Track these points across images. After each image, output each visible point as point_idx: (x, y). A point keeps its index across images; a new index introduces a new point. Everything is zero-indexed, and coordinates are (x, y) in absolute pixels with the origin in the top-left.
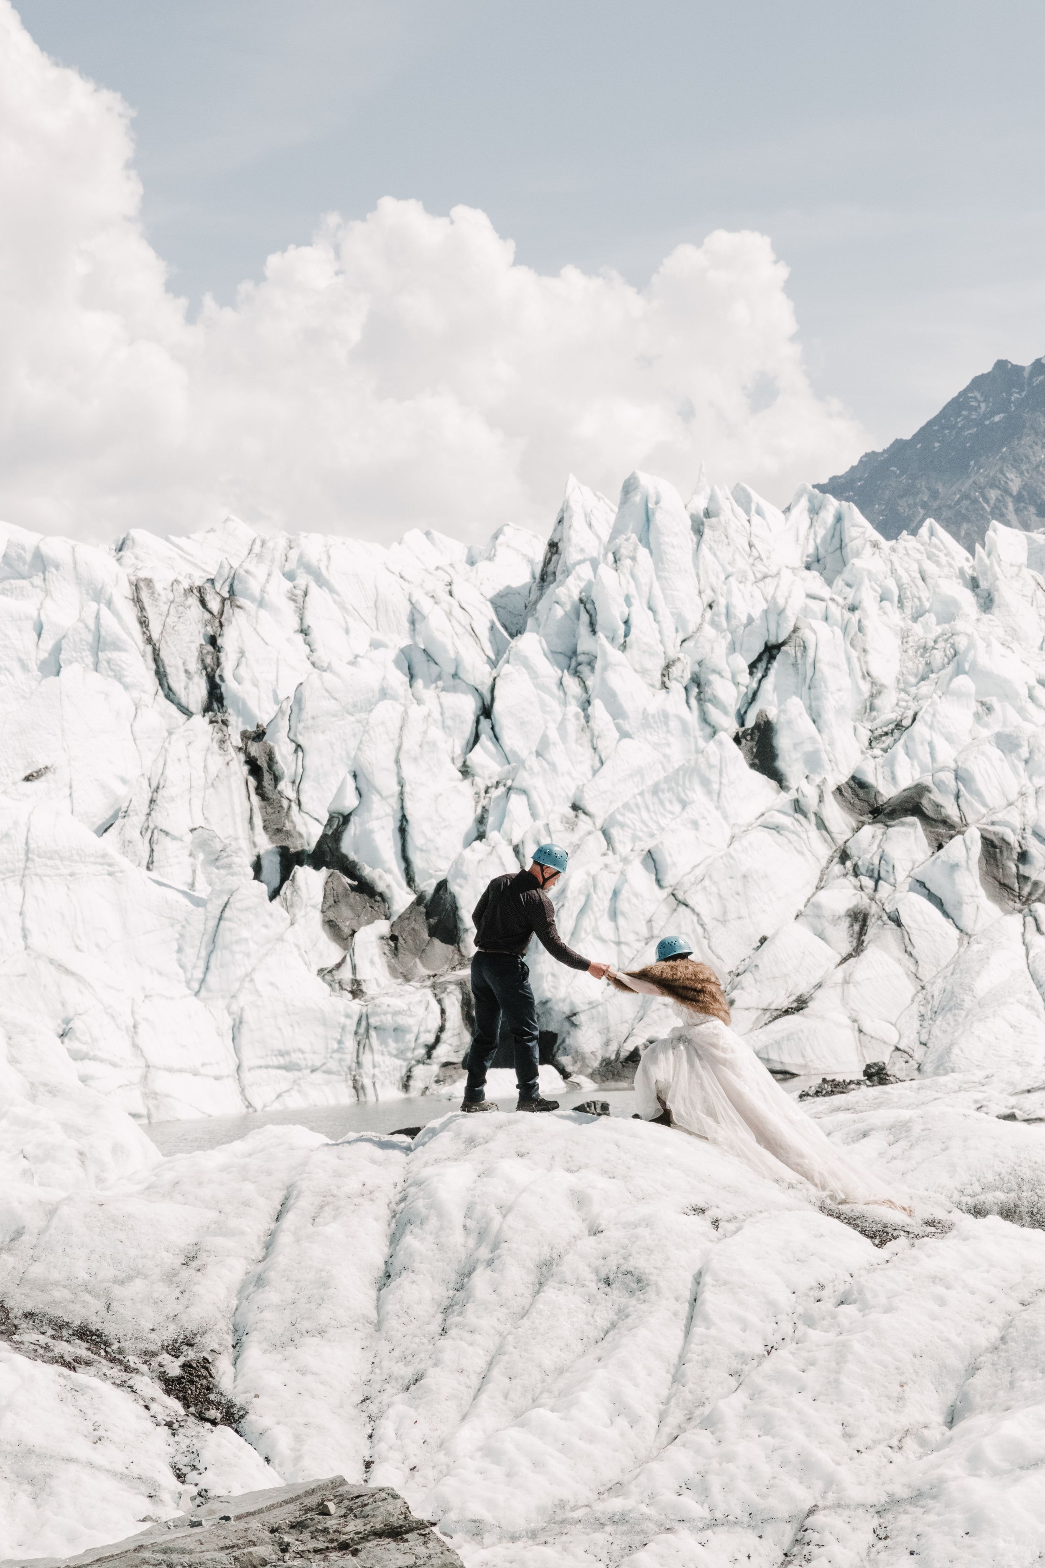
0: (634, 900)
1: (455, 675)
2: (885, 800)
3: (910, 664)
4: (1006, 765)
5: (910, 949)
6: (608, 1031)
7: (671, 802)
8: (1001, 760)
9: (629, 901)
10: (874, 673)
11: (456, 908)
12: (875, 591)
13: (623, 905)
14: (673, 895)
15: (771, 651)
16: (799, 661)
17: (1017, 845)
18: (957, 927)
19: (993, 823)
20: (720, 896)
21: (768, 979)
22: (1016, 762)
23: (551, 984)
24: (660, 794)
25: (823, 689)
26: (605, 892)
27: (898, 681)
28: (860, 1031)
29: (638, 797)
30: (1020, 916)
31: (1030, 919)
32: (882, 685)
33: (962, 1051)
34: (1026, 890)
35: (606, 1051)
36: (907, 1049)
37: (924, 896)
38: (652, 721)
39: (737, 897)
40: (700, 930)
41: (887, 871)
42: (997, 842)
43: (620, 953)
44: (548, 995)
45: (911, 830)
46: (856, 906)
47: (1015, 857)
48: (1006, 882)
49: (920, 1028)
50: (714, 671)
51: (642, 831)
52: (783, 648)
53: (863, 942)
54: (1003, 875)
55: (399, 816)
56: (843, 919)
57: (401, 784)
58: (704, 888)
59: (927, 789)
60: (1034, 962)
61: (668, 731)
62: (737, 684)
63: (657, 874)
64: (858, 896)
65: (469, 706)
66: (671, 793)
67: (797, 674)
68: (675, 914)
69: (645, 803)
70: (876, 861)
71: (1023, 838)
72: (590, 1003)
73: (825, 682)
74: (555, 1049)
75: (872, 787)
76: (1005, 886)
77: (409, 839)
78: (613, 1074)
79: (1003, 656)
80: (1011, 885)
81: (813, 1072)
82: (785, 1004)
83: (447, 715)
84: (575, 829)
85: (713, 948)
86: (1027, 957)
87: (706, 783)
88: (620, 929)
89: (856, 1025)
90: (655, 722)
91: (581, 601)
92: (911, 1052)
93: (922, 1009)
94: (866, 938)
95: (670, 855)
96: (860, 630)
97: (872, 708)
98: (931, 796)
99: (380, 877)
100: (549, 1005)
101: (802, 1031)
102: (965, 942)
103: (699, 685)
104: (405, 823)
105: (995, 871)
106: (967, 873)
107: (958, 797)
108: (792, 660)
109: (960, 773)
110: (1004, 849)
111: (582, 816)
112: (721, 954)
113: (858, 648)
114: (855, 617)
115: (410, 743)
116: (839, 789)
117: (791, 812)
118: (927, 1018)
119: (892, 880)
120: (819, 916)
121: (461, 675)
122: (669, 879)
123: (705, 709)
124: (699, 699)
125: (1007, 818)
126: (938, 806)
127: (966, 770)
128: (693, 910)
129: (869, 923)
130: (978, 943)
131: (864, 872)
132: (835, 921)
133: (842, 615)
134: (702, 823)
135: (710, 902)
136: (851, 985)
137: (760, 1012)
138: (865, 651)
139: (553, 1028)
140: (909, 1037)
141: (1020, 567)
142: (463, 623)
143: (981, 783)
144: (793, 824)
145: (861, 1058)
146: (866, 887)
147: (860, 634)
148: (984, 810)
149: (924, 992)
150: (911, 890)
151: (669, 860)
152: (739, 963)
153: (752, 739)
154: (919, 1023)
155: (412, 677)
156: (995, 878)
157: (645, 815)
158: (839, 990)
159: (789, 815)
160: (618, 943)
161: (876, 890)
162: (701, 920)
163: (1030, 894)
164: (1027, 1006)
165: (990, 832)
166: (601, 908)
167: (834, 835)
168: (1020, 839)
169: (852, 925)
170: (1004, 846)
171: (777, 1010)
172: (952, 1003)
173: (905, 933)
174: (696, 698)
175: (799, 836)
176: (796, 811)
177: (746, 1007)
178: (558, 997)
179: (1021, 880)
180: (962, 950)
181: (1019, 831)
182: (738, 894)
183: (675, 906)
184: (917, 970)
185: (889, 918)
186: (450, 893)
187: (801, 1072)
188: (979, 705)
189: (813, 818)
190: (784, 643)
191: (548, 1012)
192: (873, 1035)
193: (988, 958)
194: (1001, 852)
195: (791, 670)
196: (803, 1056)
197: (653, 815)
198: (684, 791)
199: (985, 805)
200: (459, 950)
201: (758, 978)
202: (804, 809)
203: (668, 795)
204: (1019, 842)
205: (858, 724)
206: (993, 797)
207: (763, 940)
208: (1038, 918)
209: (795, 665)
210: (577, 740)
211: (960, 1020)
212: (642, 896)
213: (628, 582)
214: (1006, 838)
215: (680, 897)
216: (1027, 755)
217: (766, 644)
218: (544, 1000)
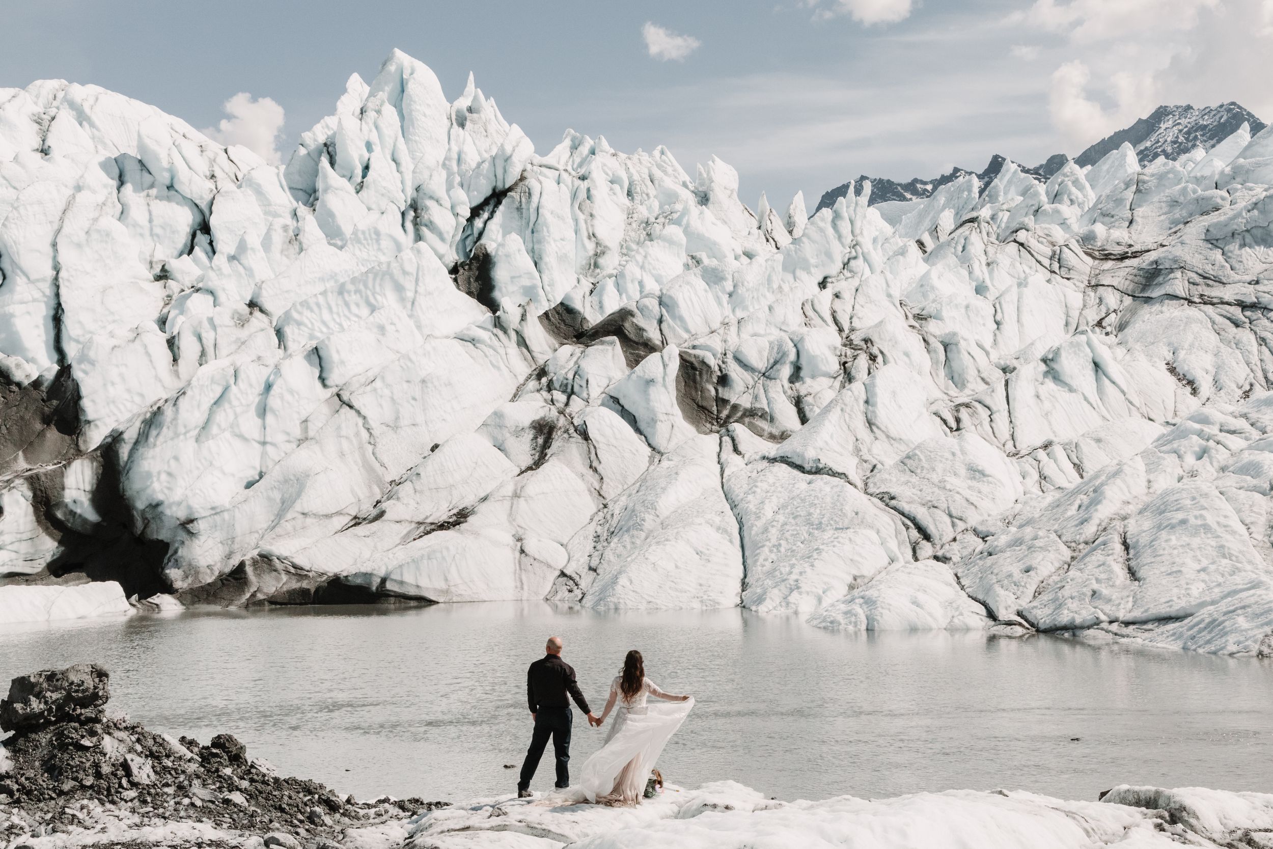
0: (288, 397)
1: (170, 187)
2: (591, 326)
3: (633, 234)
4: (710, 295)
5: (595, 464)
6: (233, 542)
7: (358, 305)
8: (706, 291)
9: (282, 398)
10: (597, 235)
11: (79, 397)
12: (607, 174)
13: (274, 401)
14: (338, 395)
15: (497, 197)
16: (524, 205)
17: (717, 368)
18: (649, 445)
19: (694, 347)
20: (392, 399)
21: (429, 489)
22: (720, 294)
23: (165, 484)
24: (346, 295)
25: (545, 233)
26: (251, 385)
27: (622, 246)
28: (522, 551)
29: (320, 297)
30: (717, 435)
31: (726, 439)
32: (606, 247)
33: (631, 582)
34: (725, 413)
35: (226, 565)
36: (574, 575)
37: (617, 412)
38: (362, 237)
39: (413, 402)
40: (365, 434)
41: (581, 386)
42: (696, 365)
43: (264, 455)
44: (160, 497)
45: (610, 348)
46: (543, 419)
47: (715, 380)
48: (705, 404)
49: (592, 550)
50: (431, 198)
51: (322, 332)
52: (509, 194)
53: (546, 455)
54: (701, 397)
55: (53, 303)
56: (527, 431)
57: (57, 269)
58: (375, 390)
59: (631, 314)
60: (729, 480)
61: (379, 249)
62: (457, 215)
63: (321, 371)
64: (547, 409)
65: (185, 219)
66: (358, 295)
67: (521, 218)
68: (336, 415)
69: (328, 304)
70: (570, 376)
71: (723, 362)
72: (213, 508)
73: (548, 228)
74: (166, 561)
75: (579, 313)
76: (703, 409)
77: (63, 328)
78: (208, 595)
79: (713, 224)
80: (709, 408)
81: (455, 599)
82: (442, 515)
83: (155, 222)
84: (246, 325)
85: (378, 456)
86: (722, 475)
87: (399, 288)
88: (268, 429)
89: (519, 544)
90: (365, 239)
91: (325, 145)
92: (577, 578)
93: (599, 529)
94: (549, 452)
95: (338, 352)
96: (588, 198)
97: (596, 265)
98: (635, 320)
99: (18, 366)
100: (160, 509)
101: (447, 549)
102: (656, 460)
103: (415, 211)
104: (60, 312)
105: (694, 393)
106: (663, 389)
107: (660, 321)
108: (517, 204)
109: (664, 299)
110: (704, 372)
111: (257, 313)
112: (385, 460)
113: (586, 212)
114: (584, 185)
115: (74, 227)
116: (546, 314)
117: (490, 327)
118: (602, 539)
119: (585, 395)
120: (500, 427)
121: (176, 186)
122: (335, 378)
123: (421, 233)
124: (416, 224)
125: (709, 343)
126: (640, 330)
127: (670, 297)
128: (358, 412)
129: (554, 435)
130: (669, 460)
131: (558, 387)
132: (518, 432)
133: (573, 182)
134: (389, 328)
135: (381, 406)
136: (522, 499)
137: (414, 525)
138: (591, 215)
139: (164, 535)
140: (579, 561)
141: (732, 191)
142: (227, 170)
143: (684, 309)
144: (490, 338)
145: (519, 584)
146: (557, 401)
147: (588, 201)
148: (686, 336)
149: (606, 510)
150: (603, 404)
151: (335, 357)
152: (404, 471)
153: (470, 269)
154: (593, 544)
155: (121, 182)
156: (694, 400)
157: (326, 316)
158: (507, 504)
159: (489, 330)
160: (264, 443)
161: (567, 404)
162: (368, 423)
163: (728, 417)
164: (718, 529)
165: (690, 355)
166: (244, 402)
167: (535, 354)
168: (721, 363)
169: (535, 438)
170: (705, 369)
171: (432, 524)
172: (631, 523)
173: (592, 447)
174: (412, 221)
175: (495, 350)
176: (495, 326)
177: (398, 519)
178: (171, 500)
179: (720, 403)
180: (652, 467)
181: (719, 356)
182: (414, 399)
183: (338, 408)
184: (601, 488)
185: (576, 431)
186: (73, 380)
187: (441, 600)
188: (689, 258)
189: (513, 335)
190: (510, 189)
191: (159, 517)
192: (536, 557)
193: (677, 473)
194: (701, 375)
195: (516, 214)
196: (446, 580)
197: (335, 316)
198: (373, 295)
199: (687, 330)
200: (77, 445)
201: (417, 488)
202: (504, 325)
203: (354, 298)
204: (719, 366)
205: (581, 277)
206: (695, 323)
207: (435, 448)
208: (736, 438)
209: (519, 209)
210: (282, 251)
211: (638, 542)
212: (298, 394)
213: (371, 131)
214: (706, 360)
215: (345, 398)
216: (731, 289)
217: (494, 190)
218: (154, 503)
